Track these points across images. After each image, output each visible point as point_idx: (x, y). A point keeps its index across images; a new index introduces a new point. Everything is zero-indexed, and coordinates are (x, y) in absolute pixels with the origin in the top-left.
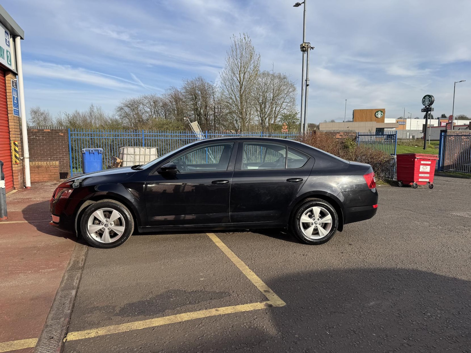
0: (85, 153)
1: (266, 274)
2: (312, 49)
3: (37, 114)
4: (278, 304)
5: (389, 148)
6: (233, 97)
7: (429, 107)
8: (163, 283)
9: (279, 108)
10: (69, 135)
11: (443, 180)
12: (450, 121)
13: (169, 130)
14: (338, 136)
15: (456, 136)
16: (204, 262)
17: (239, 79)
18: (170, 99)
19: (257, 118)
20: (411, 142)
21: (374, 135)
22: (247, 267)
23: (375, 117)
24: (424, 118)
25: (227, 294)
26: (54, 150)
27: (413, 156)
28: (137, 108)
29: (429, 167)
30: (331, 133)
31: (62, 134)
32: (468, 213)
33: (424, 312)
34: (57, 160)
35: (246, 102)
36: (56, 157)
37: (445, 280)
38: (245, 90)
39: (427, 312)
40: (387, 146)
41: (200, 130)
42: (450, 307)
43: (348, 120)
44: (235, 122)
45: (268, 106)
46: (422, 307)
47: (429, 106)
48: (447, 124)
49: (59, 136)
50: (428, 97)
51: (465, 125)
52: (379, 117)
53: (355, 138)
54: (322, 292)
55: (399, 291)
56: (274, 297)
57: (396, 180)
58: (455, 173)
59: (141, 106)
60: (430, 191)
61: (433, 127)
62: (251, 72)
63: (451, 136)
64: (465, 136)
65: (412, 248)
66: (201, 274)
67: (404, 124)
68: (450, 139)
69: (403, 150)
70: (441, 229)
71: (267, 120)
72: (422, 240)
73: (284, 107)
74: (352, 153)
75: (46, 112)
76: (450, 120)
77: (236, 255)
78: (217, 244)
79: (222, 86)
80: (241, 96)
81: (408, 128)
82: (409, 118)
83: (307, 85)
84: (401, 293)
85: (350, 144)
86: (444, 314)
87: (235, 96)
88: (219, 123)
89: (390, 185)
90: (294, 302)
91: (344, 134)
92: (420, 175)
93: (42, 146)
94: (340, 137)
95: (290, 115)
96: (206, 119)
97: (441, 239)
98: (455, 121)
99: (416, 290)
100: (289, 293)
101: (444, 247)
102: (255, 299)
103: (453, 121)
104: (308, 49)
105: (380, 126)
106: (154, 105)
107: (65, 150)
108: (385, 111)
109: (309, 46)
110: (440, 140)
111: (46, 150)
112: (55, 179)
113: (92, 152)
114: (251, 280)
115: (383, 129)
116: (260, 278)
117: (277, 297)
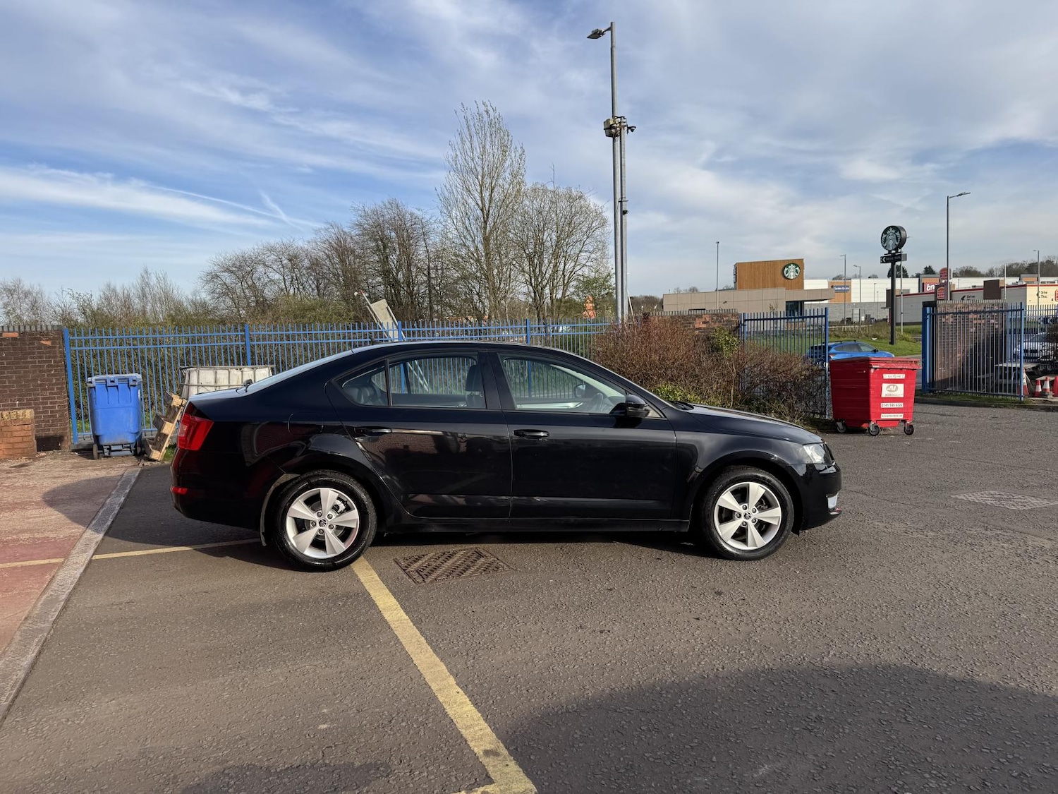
0: (95, 387)
1: (499, 698)
2: (629, 131)
3: (15, 296)
4: (516, 791)
6: (469, 243)
7: (897, 252)
8: (214, 744)
9: (573, 264)
10: (67, 343)
11: (935, 414)
12: (943, 281)
13: (321, 323)
14: (699, 324)
15: (957, 313)
16: (340, 672)
17: (480, 203)
18: (327, 251)
19: (524, 288)
20: (862, 328)
21: (780, 319)
22: (452, 680)
23: (783, 279)
24: (888, 277)
25: (382, 769)
26: (29, 381)
27: (866, 363)
28: (251, 273)
29: (901, 387)
30: (683, 317)
31: (48, 343)
32: (992, 492)
34: (28, 406)
35: (499, 253)
36: (35, 399)
37: (948, 685)
38: (495, 228)
39: (902, 787)
41: (392, 318)
42: (961, 768)
43: (727, 287)
44: (476, 298)
45: (546, 261)
46: (890, 771)
47: (896, 249)
48: (937, 287)
49: (41, 347)
50: (894, 231)
51: (975, 289)
52: (792, 278)
53: (738, 327)
54: (636, 742)
55: (834, 724)
56: (507, 770)
57: (831, 417)
58: (960, 395)
59: (261, 269)
60: (907, 441)
61: (907, 294)
62: (506, 186)
63: (946, 314)
64: (976, 312)
65: (866, 595)
66: (325, 710)
67: (846, 290)
68: (943, 320)
70: (933, 539)
71: (547, 291)
72: (890, 571)
73: (584, 262)
74: (729, 360)
75: (36, 289)
76: (944, 279)
77: (430, 644)
78: (387, 616)
79: (442, 220)
80: (486, 240)
81: (855, 299)
82: (855, 277)
83: (624, 212)
84: (838, 733)
85: (724, 342)
87: (474, 241)
88: (440, 302)
89: (818, 430)
90: (560, 781)
91: (712, 319)
92: (884, 405)
94: (704, 326)
95: (595, 280)
96: (411, 294)
97: (934, 565)
98: (953, 281)
99: (874, 718)
100: (550, 752)
101: (941, 588)
102: (454, 780)
103: (950, 281)
104: (620, 131)
105: (795, 296)
106: (290, 265)
107: (57, 379)
108: (803, 264)
109: (622, 124)
110: (924, 323)
111: (10, 382)
112: (23, 454)
113: (113, 384)
114: (455, 720)
115: (802, 302)
116: (479, 711)
117: (517, 768)
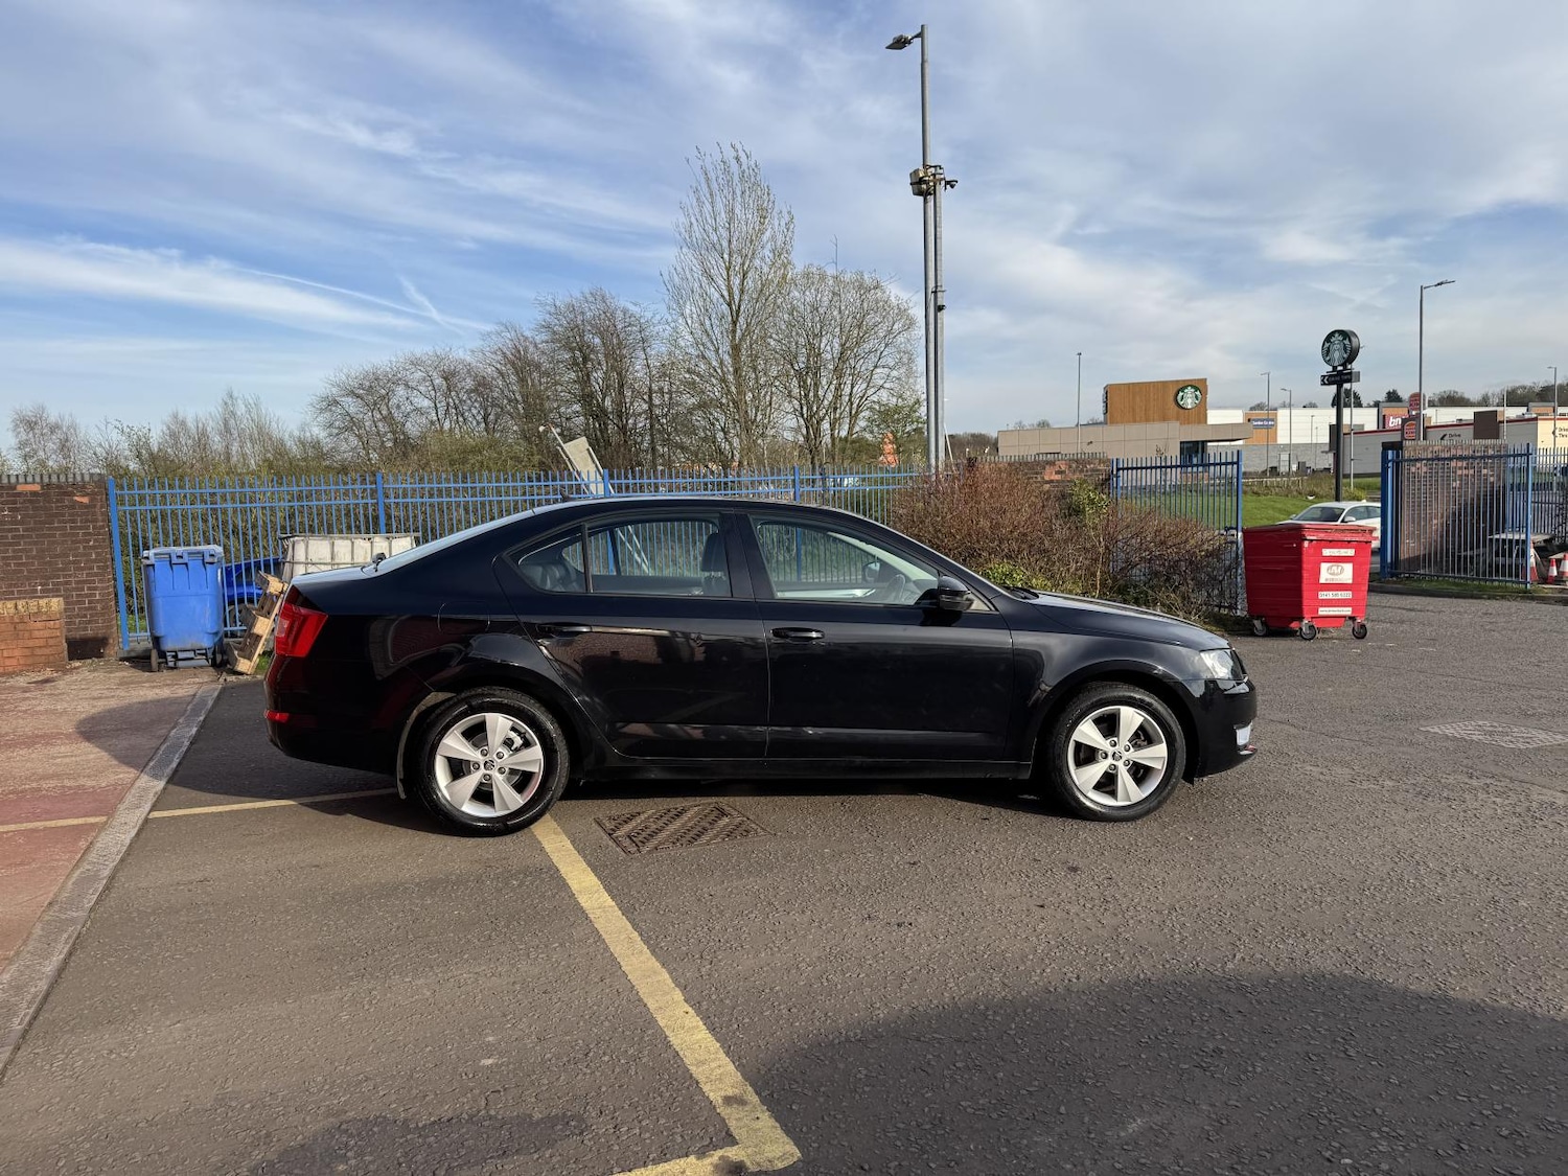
0: (152, 566)
1: (747, 1020)
2: (948, 186)
3: (36, 431)
4: (770, 1155)
5: (1222, 506)
6: (711, 355)
7: (1345, 369)
8: (327, 1087)
9: (864, 386)
10: (113, 501)
11: (1399, 608)
12: (1414, 413)
13: (490, 471)
14: (1050, 474)
15: (1433, 460)
16: (514, 983)
17: (726, 294)
18: (499, 366)
19: (791, 422)
20: (1294, 482)
21: (1171, 467)
22: (678, 995)
23: (1177, 408)
24: (1333, 405)
25: (573, 1123)
26: (57, 556)
27: (1297, 533)
28: (386, 398)
29: (1348, 568)
30: (1027, 463)
31: (85, 500)
32: (1480, 723)
33: (1328, 1154)
34: (55, 592)
35: (755, 369)
36: (67, 583)
37: (1409, 1004)
38: (748, 331)
39: (1339, 1151)
40: (1217, 499)
41: (596, 466)
42: (1425, 1123)
43: (1092, 420)
44: (720, 435)
45: (824, 382)
46: (1321, 1127)
47: (1344, 365)
48: (1404, 421)
49: (74, 505)
50: (1341, 338)
51: (1460, 424)
52: (1189, 407)
53: (1108, 479)
54: (947, 1085)
55: (1239, 1060)
56: (758, 1125)
57: (1245, 613)
58: (1437, 581)
59: (401, 391)
60: (1357, 648)
61: (1360, 432)
62: (766, 269)
63: (1417, 460)
64: (1461, 458)
65: (1291, 873)
66: (491, 1039)
67: (1270, 425)
68: (1413, 469)
69: (1271, 512)
70: (1394, 791)
71: (826, 425)
72: (1327, 838)
73: (881, 382)
74: (1095, 528)
75: (67, 420)
76: (1415, 409)
77: (646, 942)
78: (583, 901)
79: (670, 320)
80: (736, 349)
81: (1282, 439)
82: (1284, 406)
83: (940, 308)
84: (1245, 1072)
85: (1087, 501)
86: (1403, 1156)
87: (717, 350)
88: (667, 442)
89: (1226, 630)
90: (835, 1142)
91: (1070, 467)
92: (1323, 595)
93: (11, 544)
94: (1058, 477)
95: (897, 409)
96: (623, 429)
97: (1392, 829)
98: (1429, 412)
99: (1299, 1050)
100: (822, 1100)
101: (1402, 863)
102: (679, 1140)
103: (1423, 412)
104: (935, 186)
105: (1194, 434)
106: (444, 386)
107: (98, 554)
108: (1206, 387)
109: (937, 176)
110: (1384, 475)
111: (28, 557)
112: (47, 664)
113: (180, 561)
114: (681, 1053)
115: (1204, 443)
116: (718, 1040)
117: (772, 1122)
